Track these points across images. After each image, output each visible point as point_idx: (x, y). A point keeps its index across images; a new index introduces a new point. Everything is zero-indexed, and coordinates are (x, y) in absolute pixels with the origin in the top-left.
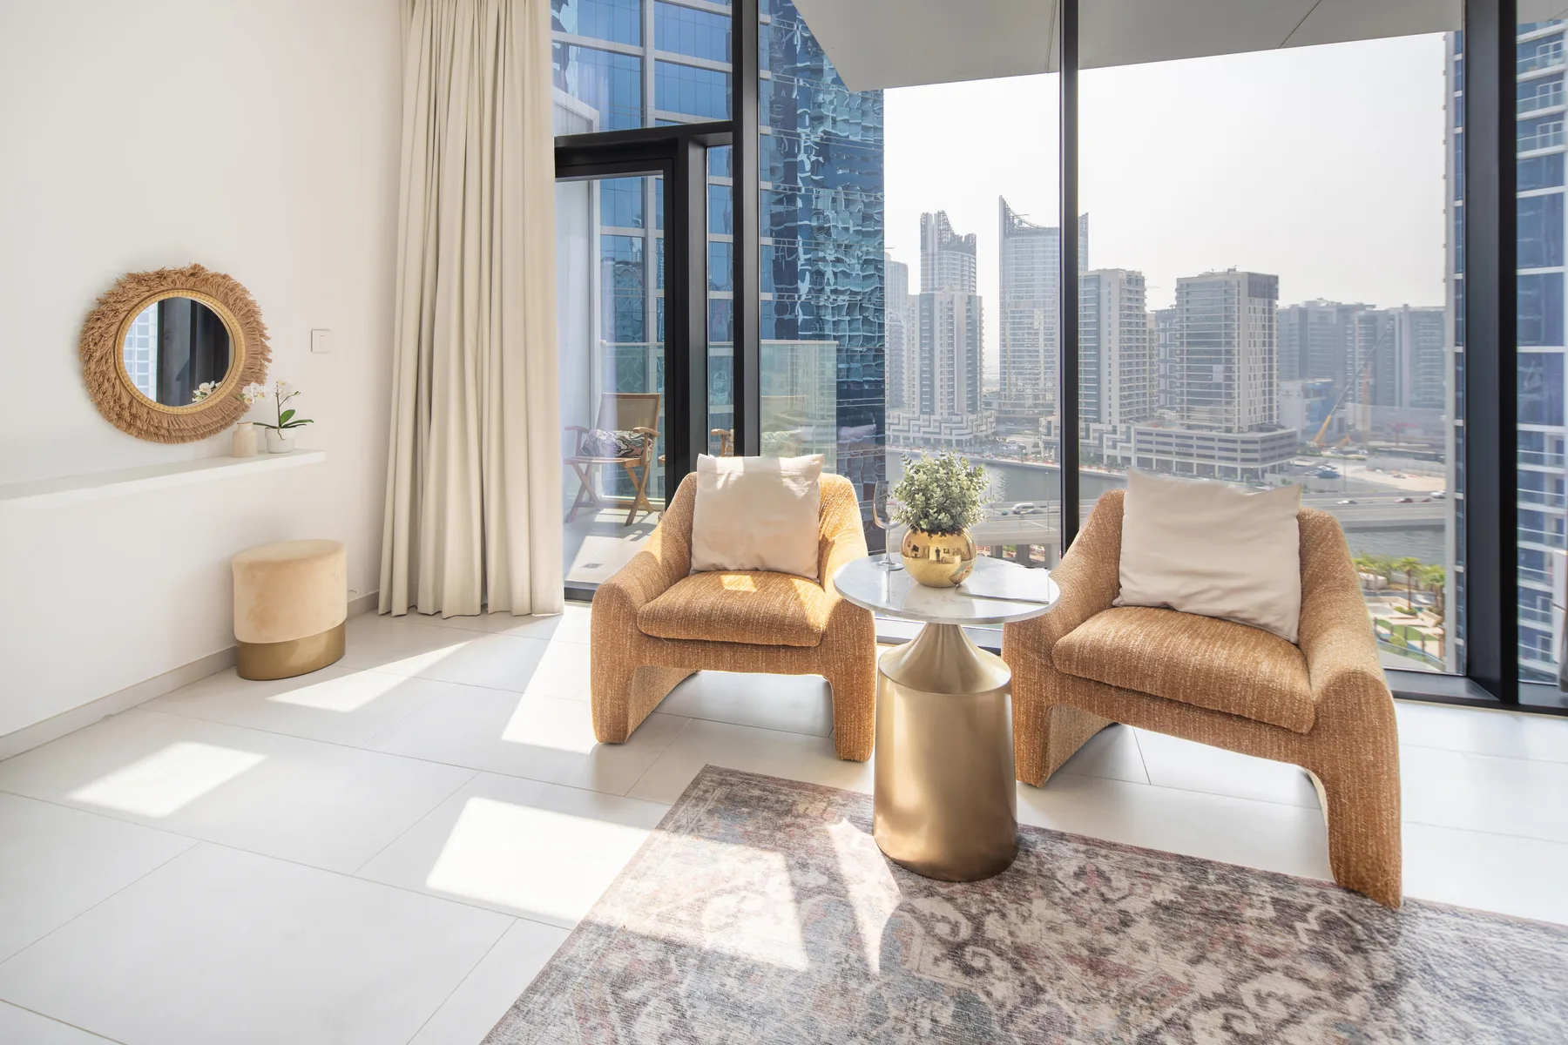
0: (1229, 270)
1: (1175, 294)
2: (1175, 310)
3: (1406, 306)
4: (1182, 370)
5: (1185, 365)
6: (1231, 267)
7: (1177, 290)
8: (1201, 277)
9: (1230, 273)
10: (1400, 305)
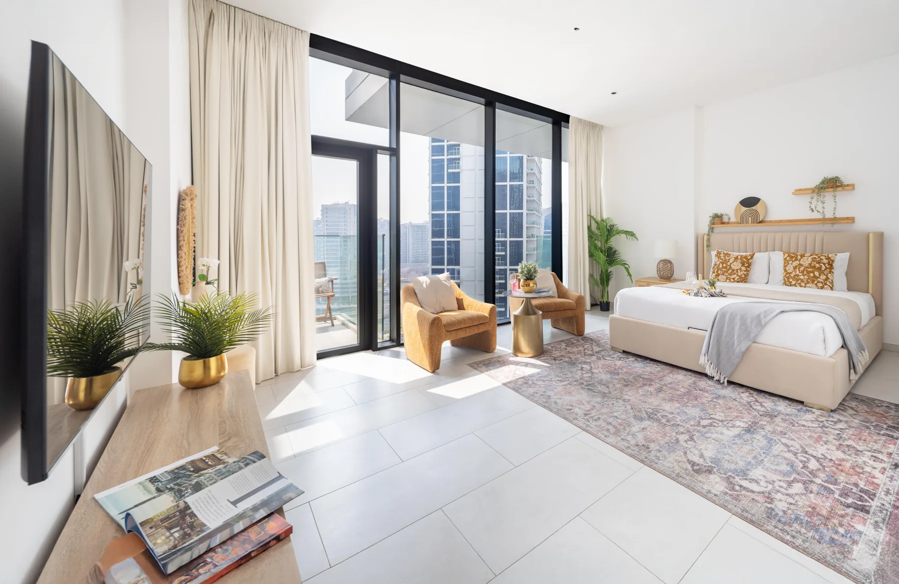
0: (346, 203)
1: (321, 213)
2: (320, 221)
3: (410, 223)
4: (324, 251)
5: (325, 248)
6: (347, 201)
7: (321, 210)
8: (333, 205)
9: (347, 204)
10: (408, 222)
